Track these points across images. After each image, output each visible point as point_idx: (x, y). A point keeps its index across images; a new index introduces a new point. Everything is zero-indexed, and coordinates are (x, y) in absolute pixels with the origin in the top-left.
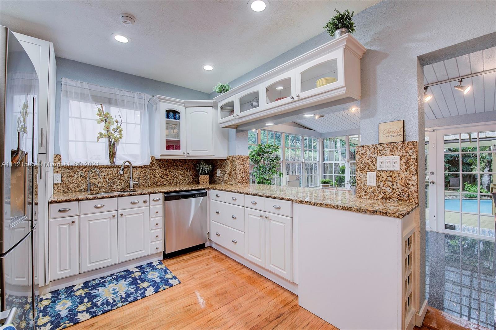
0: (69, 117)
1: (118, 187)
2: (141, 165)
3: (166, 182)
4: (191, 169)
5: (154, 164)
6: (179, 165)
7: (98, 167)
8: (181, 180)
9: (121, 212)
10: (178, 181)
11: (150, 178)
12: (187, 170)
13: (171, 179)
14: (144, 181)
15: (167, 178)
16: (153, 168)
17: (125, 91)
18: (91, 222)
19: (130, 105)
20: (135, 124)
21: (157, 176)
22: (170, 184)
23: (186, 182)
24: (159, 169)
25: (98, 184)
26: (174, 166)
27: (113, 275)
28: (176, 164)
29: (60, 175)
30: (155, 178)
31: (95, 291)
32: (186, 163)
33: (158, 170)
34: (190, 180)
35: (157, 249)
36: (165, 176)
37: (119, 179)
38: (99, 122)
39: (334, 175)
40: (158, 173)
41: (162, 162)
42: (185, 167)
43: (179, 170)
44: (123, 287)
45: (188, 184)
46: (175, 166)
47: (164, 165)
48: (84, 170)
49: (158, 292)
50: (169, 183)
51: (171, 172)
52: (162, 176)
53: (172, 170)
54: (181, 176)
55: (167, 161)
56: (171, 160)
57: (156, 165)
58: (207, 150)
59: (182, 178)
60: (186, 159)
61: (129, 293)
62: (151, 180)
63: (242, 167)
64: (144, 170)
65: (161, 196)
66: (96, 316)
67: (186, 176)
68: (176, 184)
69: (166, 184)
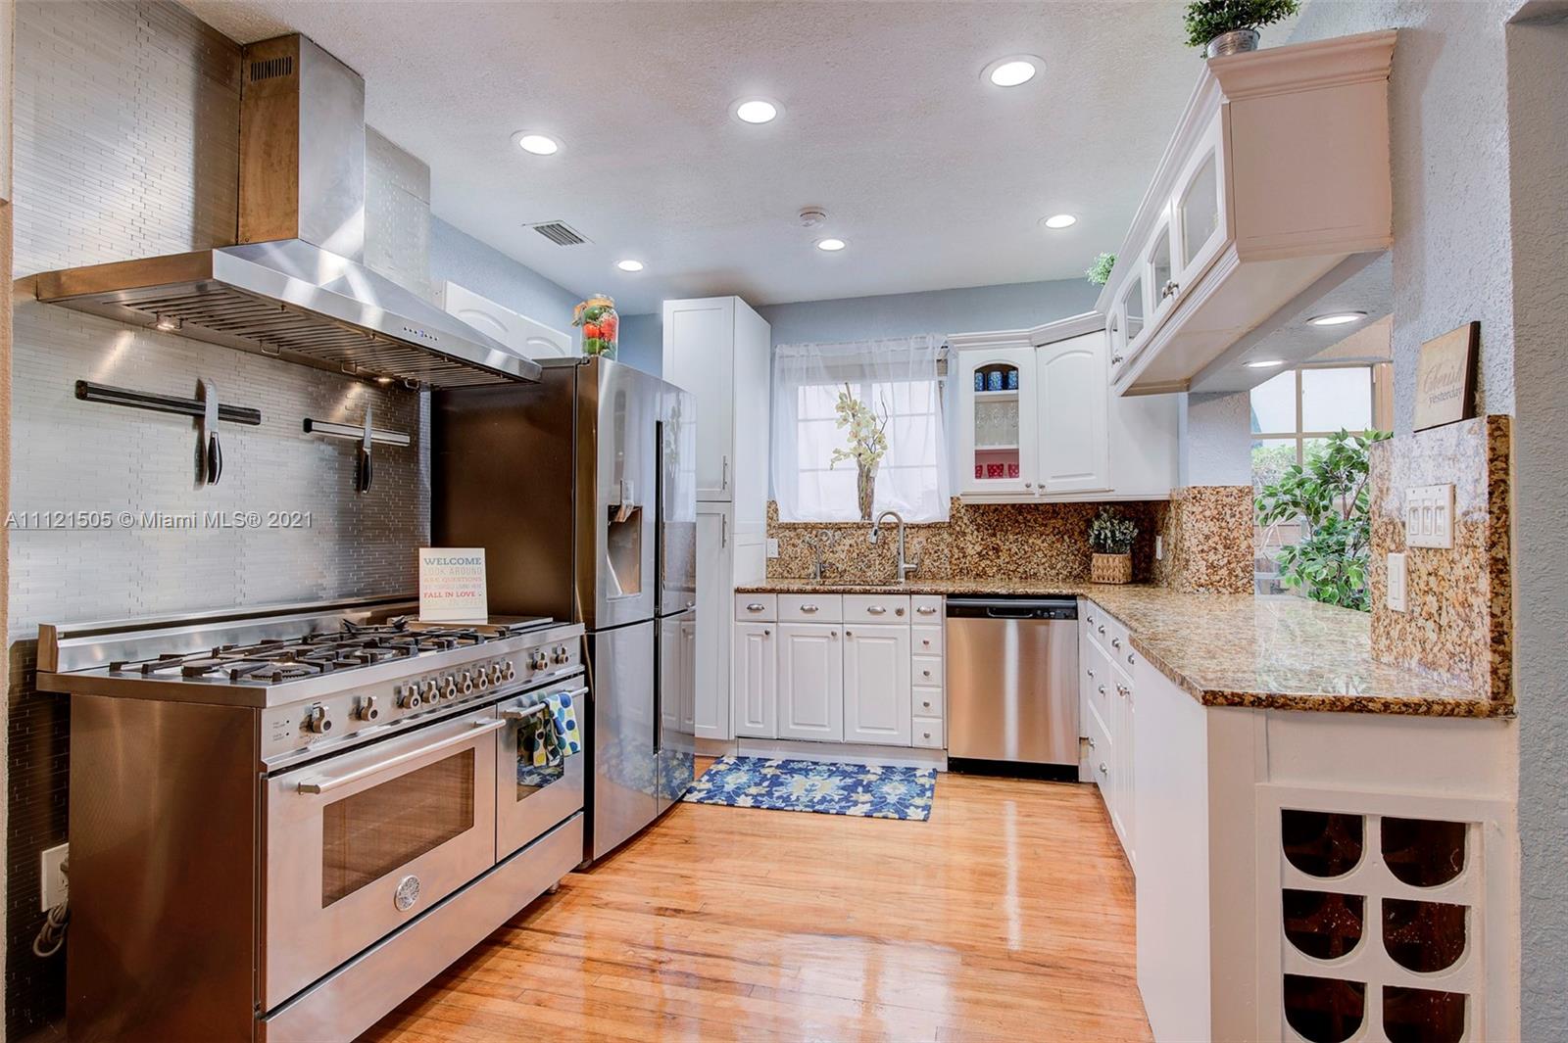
0: (798, 421)
1: (877, 573)
2: (927, 522)
3: (995, 568)
4: (1076, 534)
5: (961, 518)
6: (1035, 521)
7: (837, 527)
8: (1041, 568)
9: (848, 627)
10: (1031, 568)
11: (951, 557)
12: (1062, 537)
13: (1008, 563)
14: (936, 564)
15: (999, 557)
16: (958, 529)
17: (889, 340)
18: (796, 640)
19: (901, 371)
20: (912, 415)
21: (970, 551)
22: (1008, 575)
23: (1057, 574)
24: (976, 532)
25: (837, 565)
26: (1020, 523)
27: (834, 764)
28: (1025, 518)
29: (776, 540)
30: (964, 557)
31: (788, 776)
32: (1058, 514)
33: (972, 534)
34: (1072, 568)
35: (927, 736)
36: (990, 553)
37: (880, 555)
38: (840, 425)
40: (973, 544)
41: (983, 514)
42: (1054, 528)
43: (1034, 535)
44: (828, 787)
45: (1064, 580)
46: (1022, 526)
47: (989, 521)
48: (814, 532)
49: (872, 816)
50: (1004, 574)
51: (1010, 543)
52: (984, 553)
53: (1011, 537)
54: (1040, 554)
55: (996, 510)
56: (1009, 507)
57: (965, 520)
58: (1090, 474)
59: (1044, 560)
60: (1057, 504)
61: (828, 798)
62: (954, 562)
63: (1215, 530)
64: (935, 536)
65: (939, 603)
66: (759, 807)
67: (1058, 555)
68: (1026, 577)
69: (993, 576)
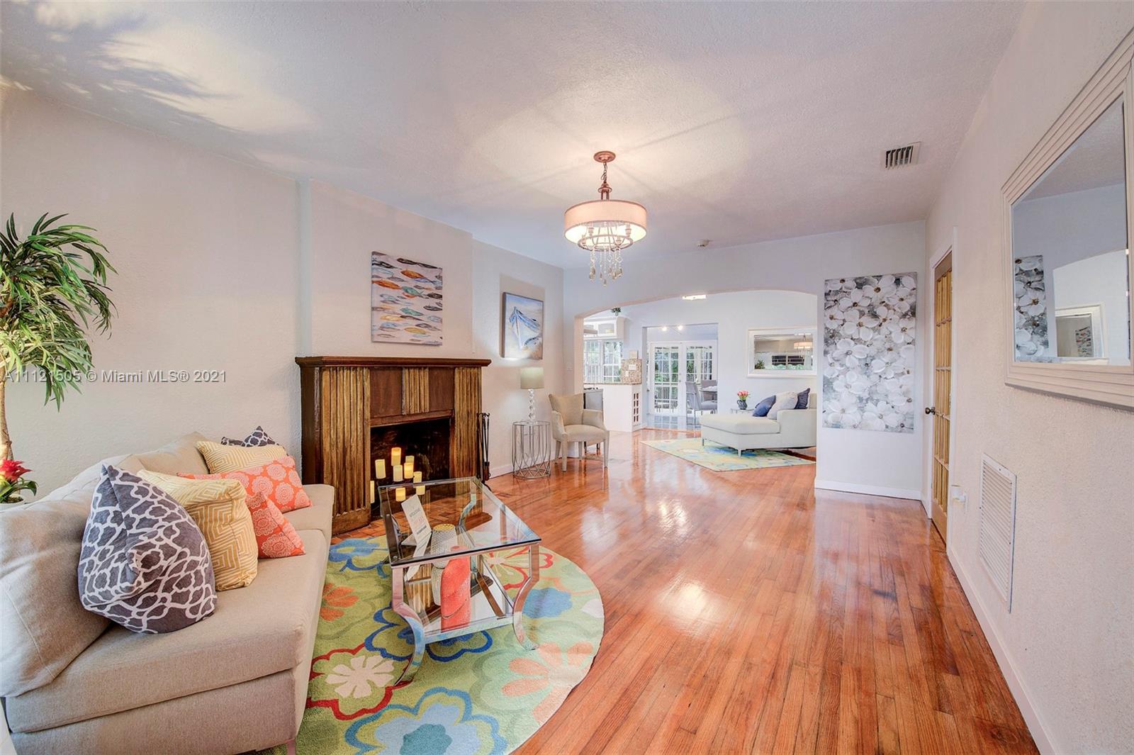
39: (613, 376)
